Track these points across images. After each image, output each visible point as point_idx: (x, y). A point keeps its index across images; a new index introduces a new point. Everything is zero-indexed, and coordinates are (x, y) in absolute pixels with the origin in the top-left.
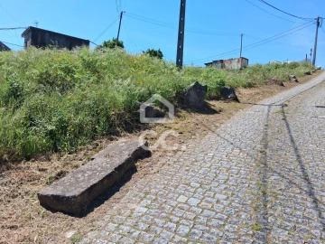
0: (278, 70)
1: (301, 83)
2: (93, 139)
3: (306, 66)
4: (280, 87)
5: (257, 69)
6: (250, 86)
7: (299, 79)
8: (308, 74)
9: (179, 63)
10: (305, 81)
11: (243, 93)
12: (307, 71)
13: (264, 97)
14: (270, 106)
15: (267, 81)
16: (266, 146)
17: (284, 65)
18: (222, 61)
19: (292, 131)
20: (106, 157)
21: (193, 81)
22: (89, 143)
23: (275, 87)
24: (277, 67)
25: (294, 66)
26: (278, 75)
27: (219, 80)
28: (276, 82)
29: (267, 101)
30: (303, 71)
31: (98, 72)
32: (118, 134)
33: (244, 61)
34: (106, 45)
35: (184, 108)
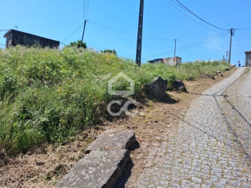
0: (205, 67)
1: (226, 77)
3: (224, 64)
4: (213, 80)
5: (188, 66)
6: (191, 79)
7: (224, 74)
8: (228, 70)
9: (138, 61)
10: (228, 76)
11: (188, 84)
12: (227, 68)
13: (205, 89)
14: (214, 96)
15: (203, 76)
17: (209, 63)
18: (161, 60)
22: (79, 133)
23: (209, 81)
24: (203, 64)
25: (216, 64)
26: (207, 70)
27: (171, 75)
28: (209, 76)
29: (210, 91)
30: (223, 67)
33: (178, 59)
35: (151, 99)
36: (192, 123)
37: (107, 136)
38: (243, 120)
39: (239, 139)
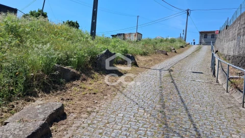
0: (162, 44)
1: (179, 53)
2: (10, 100)
3: (180, 41)
4: (165, 56)
5: (148, 42)
6: (145, 54)
7: (177, 51)
8: (182, 47)
9: (93, 34)
10: (181, 52)
11: (140, 59)
12: (181, 45)
13: (156, 63)
14: (160, 70)
15: (156, 51)
16: (163, 106)
17: (166, 40)
18: (124, 34)
19: (180, 93)
20: (20, 121)
21: (104, 49)
22: (5, 105)
23: (161, 56)
24: (162, 41)
25: (173, 41)
26: (163, 47)
27: (123, 49)
28: (162, 52)
29: (158, 66)
30: (179, 45)
31: (20, 37)
32: (36, 95)
33: (139, 35)
34: (32, 14)
35: (97, 71)
36: (129, 95)
37: (33, 108)
38: (177, 93)
39: (165, 110)
